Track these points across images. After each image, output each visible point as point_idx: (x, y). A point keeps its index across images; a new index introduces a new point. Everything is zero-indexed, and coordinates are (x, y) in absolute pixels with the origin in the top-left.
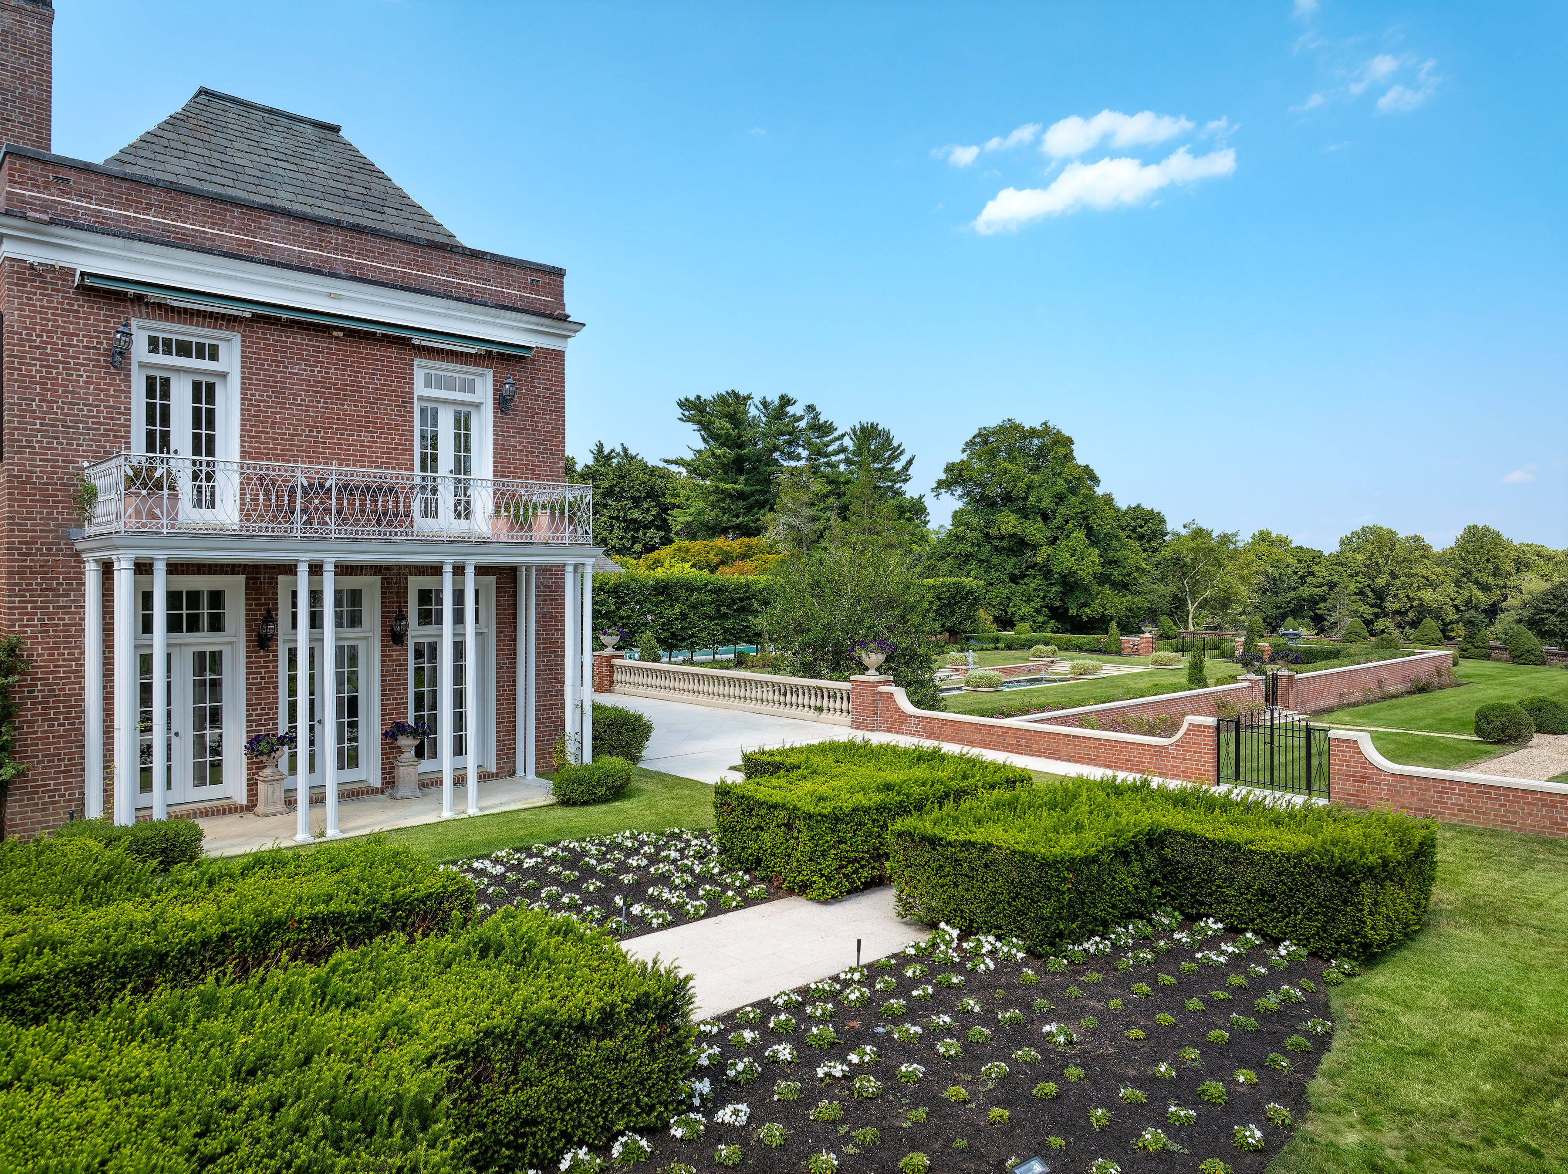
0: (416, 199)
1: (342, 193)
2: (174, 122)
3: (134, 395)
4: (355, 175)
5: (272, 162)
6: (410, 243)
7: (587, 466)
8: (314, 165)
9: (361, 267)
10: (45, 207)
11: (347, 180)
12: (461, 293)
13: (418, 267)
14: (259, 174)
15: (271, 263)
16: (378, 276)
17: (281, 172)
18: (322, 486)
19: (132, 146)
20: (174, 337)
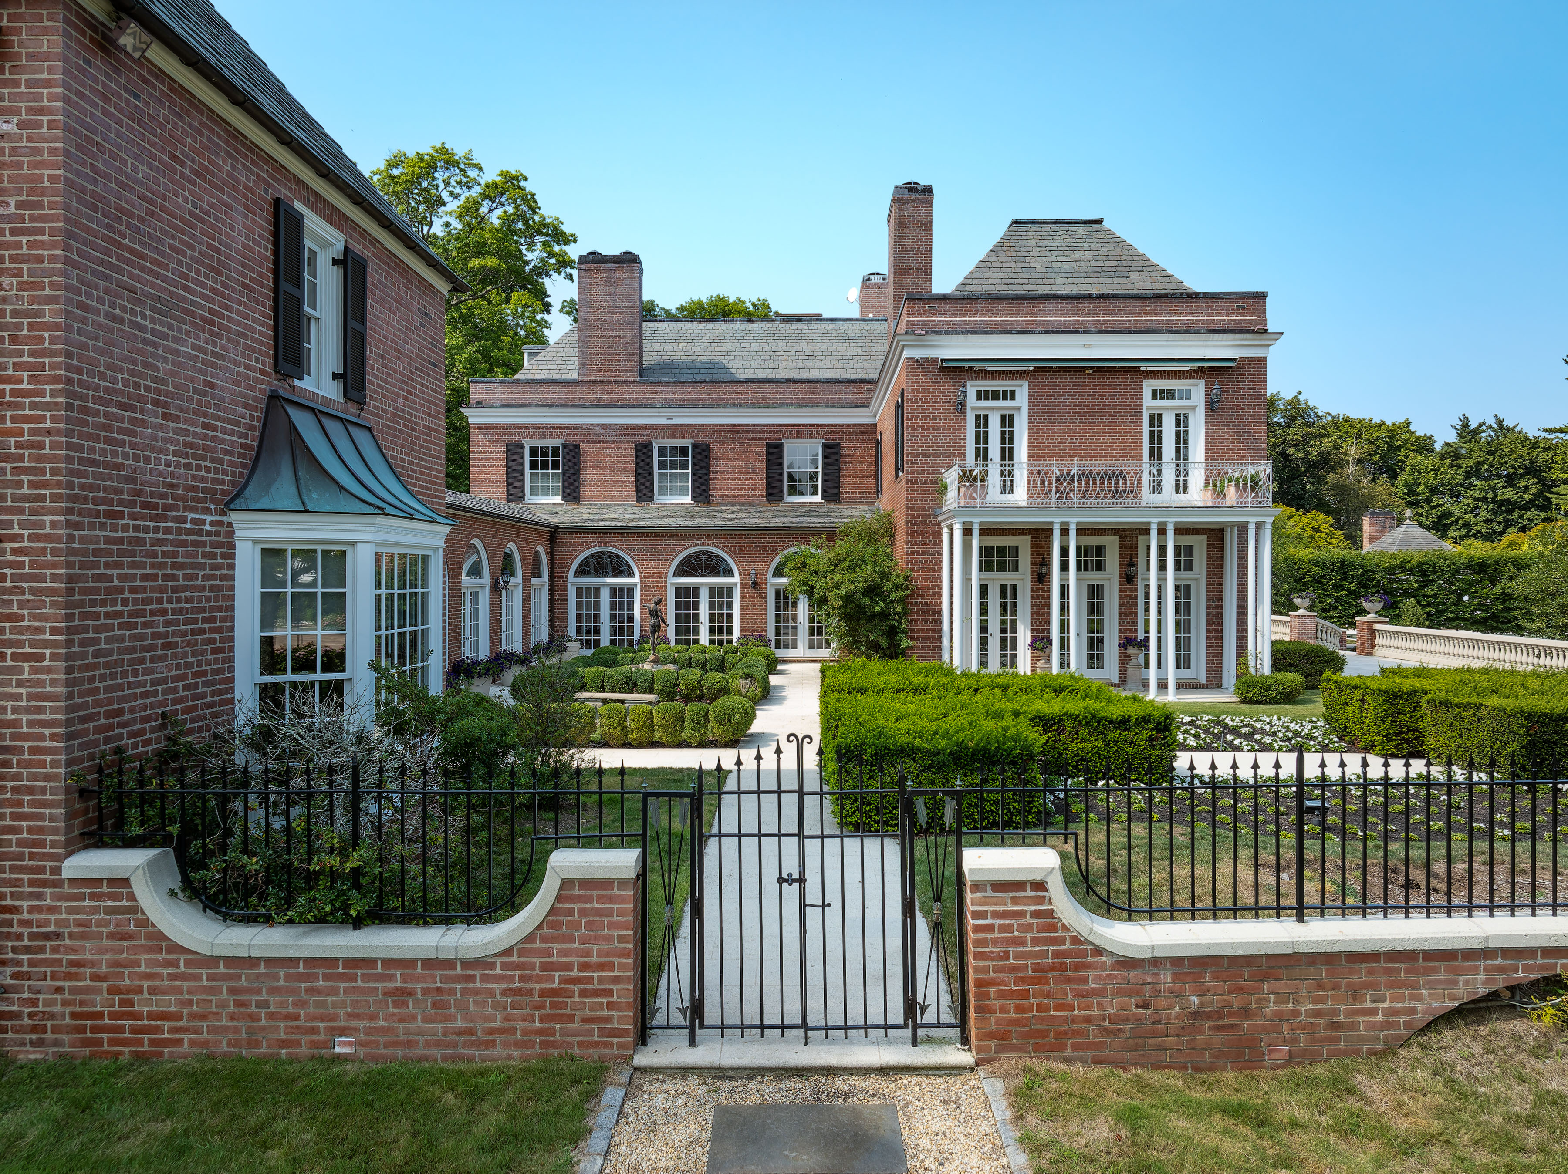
0: (1155, 260)
1: (1099, 269)
2: (996, 250)
3: (968, 428)
4: (1111, 253)
5: (1054, 259)
6: (1140, 298)
7: (1447, 444)
8: (1082, 253)
9: (1105, 322)
10: (924, 324)
11: (1104, 258)
12: (1179, 327)
13: (1146, 314)
14: (1044, 270)
15: (1047, 332)
16: (1118, 327)
17: (1059, 264)
18: (1068, 474)
19: (972, 273)
20: (990, 389)
